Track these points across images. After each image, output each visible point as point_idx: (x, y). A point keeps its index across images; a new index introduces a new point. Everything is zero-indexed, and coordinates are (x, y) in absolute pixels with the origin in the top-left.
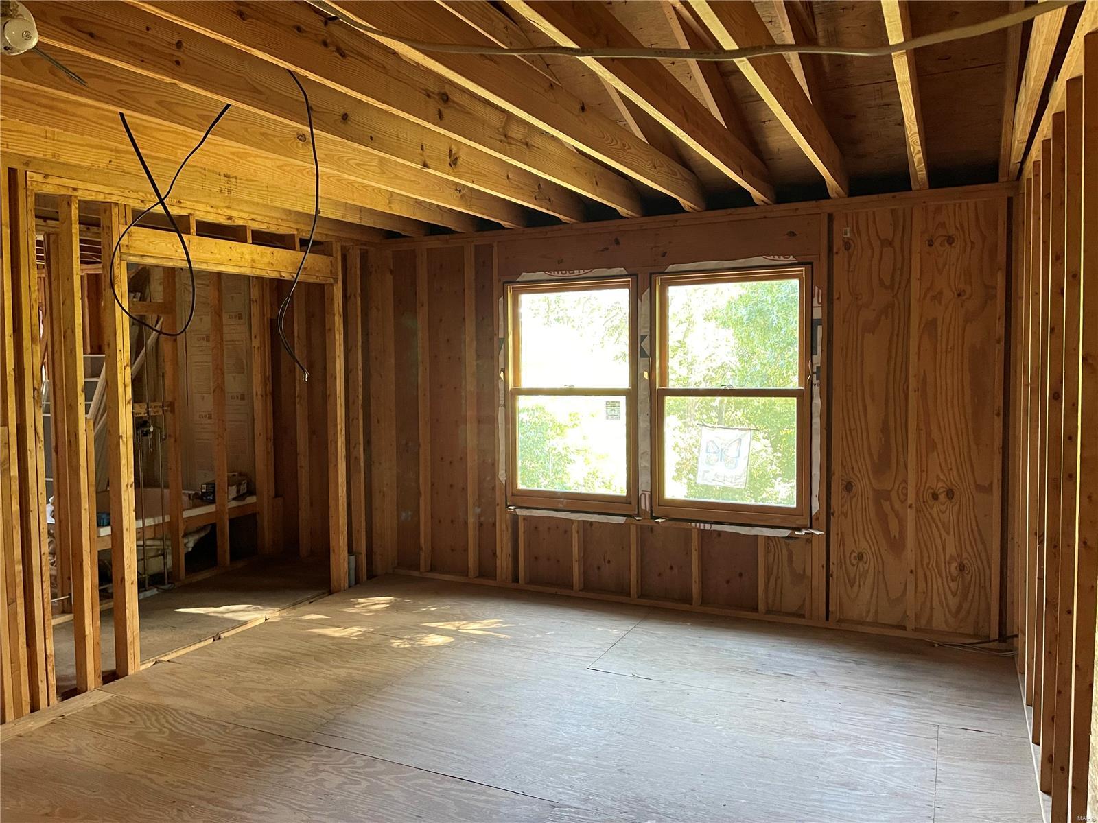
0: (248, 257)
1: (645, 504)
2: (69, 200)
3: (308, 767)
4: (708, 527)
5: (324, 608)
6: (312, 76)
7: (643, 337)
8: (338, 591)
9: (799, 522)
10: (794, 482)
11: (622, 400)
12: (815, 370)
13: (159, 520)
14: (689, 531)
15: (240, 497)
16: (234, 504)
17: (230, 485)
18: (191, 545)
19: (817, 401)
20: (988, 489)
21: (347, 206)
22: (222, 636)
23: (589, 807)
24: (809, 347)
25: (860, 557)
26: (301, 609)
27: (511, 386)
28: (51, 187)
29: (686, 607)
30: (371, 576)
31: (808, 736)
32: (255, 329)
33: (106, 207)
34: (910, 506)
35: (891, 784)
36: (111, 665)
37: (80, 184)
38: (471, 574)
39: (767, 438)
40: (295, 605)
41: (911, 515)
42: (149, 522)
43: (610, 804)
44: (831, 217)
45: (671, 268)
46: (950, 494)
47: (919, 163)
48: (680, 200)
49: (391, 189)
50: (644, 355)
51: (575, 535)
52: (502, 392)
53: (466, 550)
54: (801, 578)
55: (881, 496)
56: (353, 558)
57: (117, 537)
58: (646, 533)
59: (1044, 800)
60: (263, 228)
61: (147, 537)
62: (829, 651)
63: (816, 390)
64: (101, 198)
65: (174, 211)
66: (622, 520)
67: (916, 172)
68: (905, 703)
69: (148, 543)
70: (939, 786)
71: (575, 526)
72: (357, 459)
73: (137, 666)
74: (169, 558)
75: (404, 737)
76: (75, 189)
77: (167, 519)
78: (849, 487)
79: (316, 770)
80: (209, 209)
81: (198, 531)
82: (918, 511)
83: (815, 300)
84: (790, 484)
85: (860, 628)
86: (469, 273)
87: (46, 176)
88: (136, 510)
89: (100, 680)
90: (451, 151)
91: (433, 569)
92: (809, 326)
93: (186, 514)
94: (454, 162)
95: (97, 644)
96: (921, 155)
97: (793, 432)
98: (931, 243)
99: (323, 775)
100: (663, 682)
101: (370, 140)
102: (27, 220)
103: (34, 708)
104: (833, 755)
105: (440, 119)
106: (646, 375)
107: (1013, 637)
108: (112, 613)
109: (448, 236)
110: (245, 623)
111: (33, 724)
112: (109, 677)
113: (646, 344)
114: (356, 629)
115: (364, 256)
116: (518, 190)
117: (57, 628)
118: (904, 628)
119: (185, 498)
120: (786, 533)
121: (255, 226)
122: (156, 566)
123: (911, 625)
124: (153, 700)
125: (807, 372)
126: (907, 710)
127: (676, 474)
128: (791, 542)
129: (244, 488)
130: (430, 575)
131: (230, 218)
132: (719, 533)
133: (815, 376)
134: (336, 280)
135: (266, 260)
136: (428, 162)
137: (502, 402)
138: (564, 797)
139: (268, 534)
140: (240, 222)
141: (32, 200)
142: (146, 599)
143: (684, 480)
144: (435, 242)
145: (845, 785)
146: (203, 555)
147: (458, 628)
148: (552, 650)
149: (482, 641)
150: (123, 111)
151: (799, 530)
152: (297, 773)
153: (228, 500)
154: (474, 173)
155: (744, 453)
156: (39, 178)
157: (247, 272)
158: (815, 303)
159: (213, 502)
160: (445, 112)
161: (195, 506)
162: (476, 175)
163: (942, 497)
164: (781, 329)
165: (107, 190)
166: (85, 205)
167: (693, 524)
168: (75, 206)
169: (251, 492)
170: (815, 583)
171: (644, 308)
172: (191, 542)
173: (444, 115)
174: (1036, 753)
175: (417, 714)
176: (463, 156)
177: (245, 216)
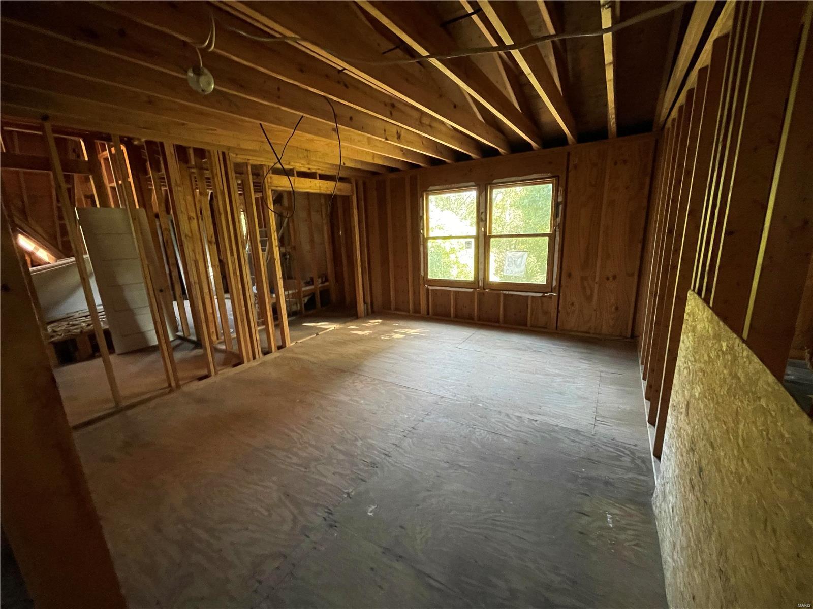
0: (318, 185)
1: (481, 284)
2: (247, 164)
3: (351, 381)
4: (507, 293)
5: (356, 324)
6: (335, 99)
7: (482, 213)
8: (360, 318)
9: (547, 291)
10: (545, 274)
11: (473, 240)
12: (557, 225)
13: (294, 291)
14: (500, 294)
15: (322, 283)
16: (320, 285)
17: (319, 278)
18: (306, 301)
19: (558, 238)
20: (632, 275)
21: (356, 161)
22: (319, 334)
23: (455, 398)
24: (555, 215)
25: (572, 304)
26: (347, 324)
27: (425, 236)
28: (240, 159)
29: (497, 324)
30: (373, 312)
31: (546, 375)
32: (324, 216)
33: (261, 166)
34: (596, 283)
35: (579, 394)
36: (280, 344)
37: (250, 158)
38: (411, 312)
39: (535, 257)
40: (345, 323)
41: (596, 286)
42: (290, 292)
43: (464, 397)
44: (569, 154)
45: (495, 181)
46: (615, 277)
47: (613, 123)
48: (499, 149)
49: (374, 152)
50: (482, 220)
51: (452, 297)
52: (422, 239)
53: (408, 302)
54: (546, 313)
55: (583, 279)
56: (366, 305)
57: (278, 297)
58: (482, 295)
59: (646, 403)
60: (323, 172)
61: (290, 297)
62: (558, 342)
63: (558, 233)
64: (259, 163)
65: (286, 167)
66: (471, 290)
67: (611, 129)
68: (587, 362)
69: (291, 300)
70: (599, 395)
71: (452, 293)
72: (365, 267)
73: (289, 344)
74: (299, 305)
75: (386, 371)
76: (248, 160)
77: (297, 291)
78: (570, 275)
79: (353, 383)
80: (301, 165)
81: (309, 295)
82: (600, 285)
83: (559, 193)
84: (543, 276)
85: (570, 333)
86: (408, 188)
87: (237, 155)
88: (284, 287)
89: (277, 349)
90: (397, 132)
91: (397, 309)
92: (556, 205)
93: (304, 289)
94: (399, 137)
95: (274, 336)
96: (614, 120)
97: (546, 254)
98: (616, 164)
99: (356, 384)
100: (486, 353)
101: (362, 129)
102: (232, 174)
103: (254, 358)
104: (555, 382)
105: (391, 116)
106: (483, 229)
107: (637, 337)
108: (278, 325)
109: (398, 173)
110: (326, 329)
111: (254, 364)
112: (280, 348)
113: (483, 216)
114: (369, 332)
115: (364, 183)
116: (427, 149)
117: (260, 331)
118: (589, 333)
119: (302, 283)
120: (541, 295)
121: (319, 172)
122: (294, 308)
123: (592, 331)
124: (295, 356)
125: (554, 225)
126: (587, 365)
127: (495, 273)
128: (543, 298)
129: (324, 279)
130: (395, 312)
131: (309, 169)
132: (512, 295)
133: (557, 228)
134: (353, 194)
135: (325, 186)
136: (388, 137)
137: (422, 243)
138: (446, 395)
139: (334, 297)
140: (314, 171)
141: (232, 165)
142: (291, 321)
143: (499, 274)
144: (393, 175)
145: (560, 393)
146: (310, 305)
147: (407, 332)
148: (442, 340)
149: (416, 337)
150: (262, 123)
151: (547, 293)
152: (346, 383)
153: (318, 283)
154: (408, 141)
155: (524, 262)
156: (234, 156)
157: (318, 191)
158: (559, 195)
159: (313, 284)
160: (394, 113)
161: (306, 286)
162: (409, 143)
163: (611, 279)
164: (543, 208)
165: (261, 159)
166: (253, 166)
167: (501, 292)
168: (249, 168)
169: (327, 280)
170: (552, 315)
171: (482, 200)
172: (306, 300)
173: (393, 114)
174: (644, 384)
175: (390, 363)
176: (403, 133)
177: (315, 168)
